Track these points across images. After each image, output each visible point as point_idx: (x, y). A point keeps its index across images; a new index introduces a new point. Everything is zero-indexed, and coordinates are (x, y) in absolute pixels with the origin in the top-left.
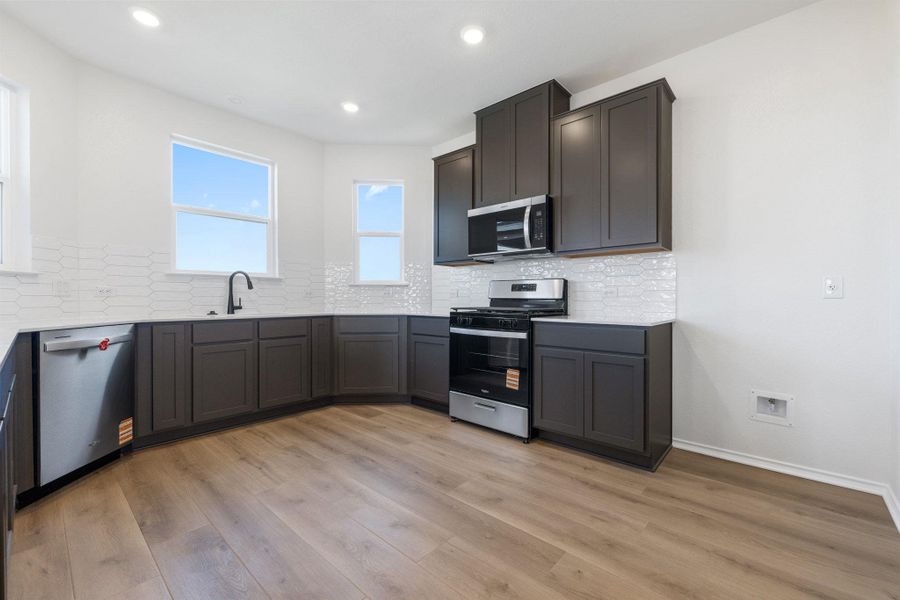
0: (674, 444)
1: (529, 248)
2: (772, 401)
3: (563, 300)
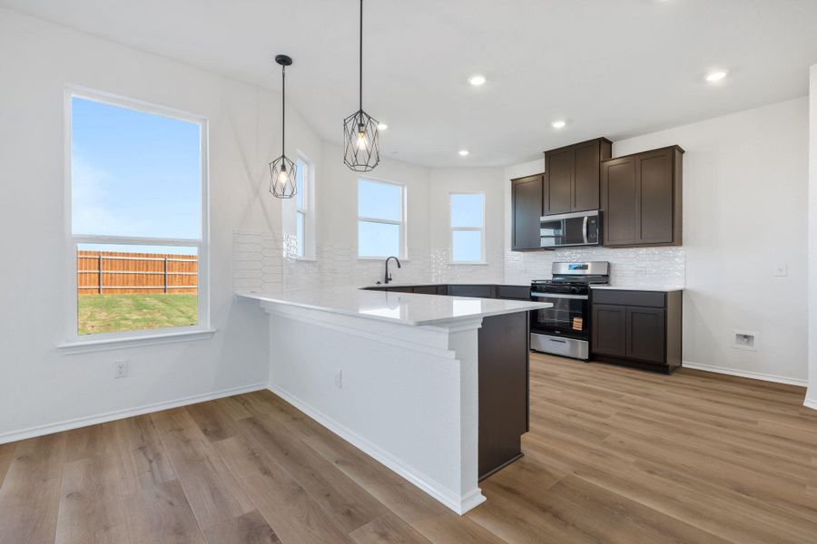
0: (684, 365)
1: (586, 242)
2: (746, 337)
3: (607, 276)
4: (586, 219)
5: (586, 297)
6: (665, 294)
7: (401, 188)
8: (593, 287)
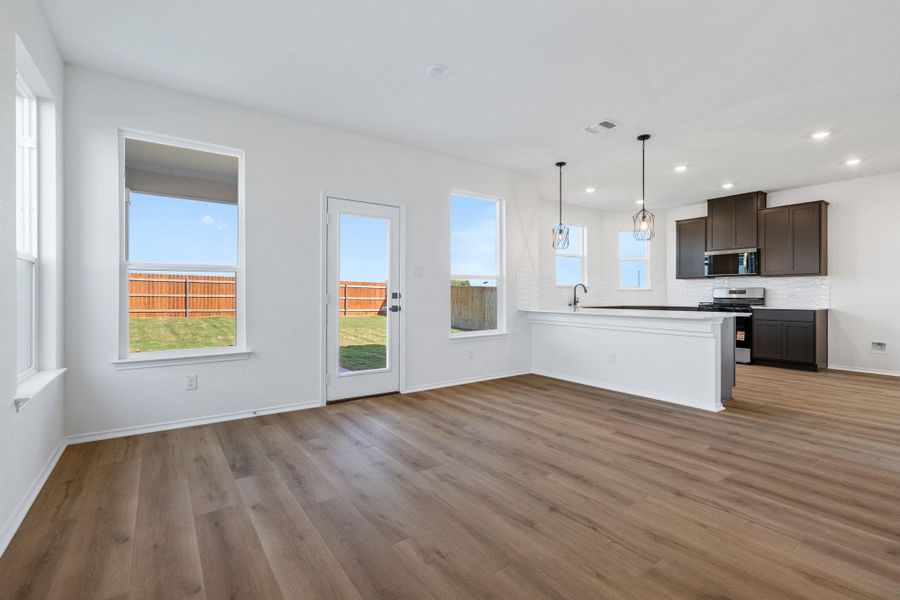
0: (829, 367)
1: (743, 273)
2: (879, 344)
3: (763, 299)
4: (746, 255)
5: (748, 315)
6: (815, 312)
7: (581, 229)
8: (753, 307)
